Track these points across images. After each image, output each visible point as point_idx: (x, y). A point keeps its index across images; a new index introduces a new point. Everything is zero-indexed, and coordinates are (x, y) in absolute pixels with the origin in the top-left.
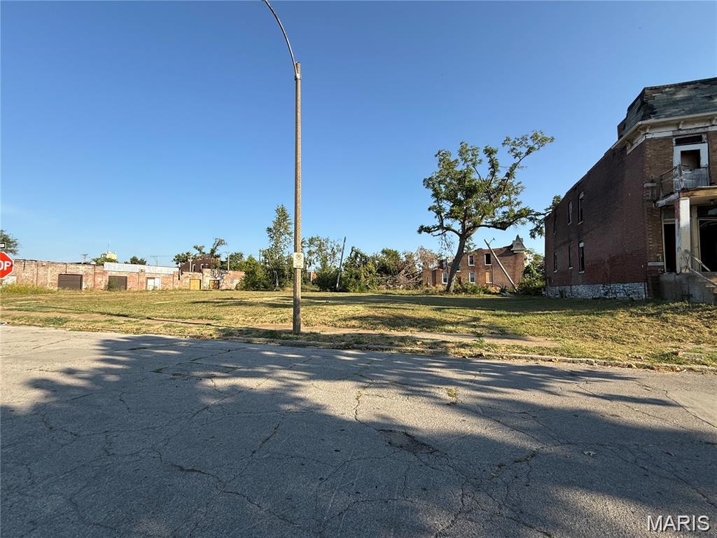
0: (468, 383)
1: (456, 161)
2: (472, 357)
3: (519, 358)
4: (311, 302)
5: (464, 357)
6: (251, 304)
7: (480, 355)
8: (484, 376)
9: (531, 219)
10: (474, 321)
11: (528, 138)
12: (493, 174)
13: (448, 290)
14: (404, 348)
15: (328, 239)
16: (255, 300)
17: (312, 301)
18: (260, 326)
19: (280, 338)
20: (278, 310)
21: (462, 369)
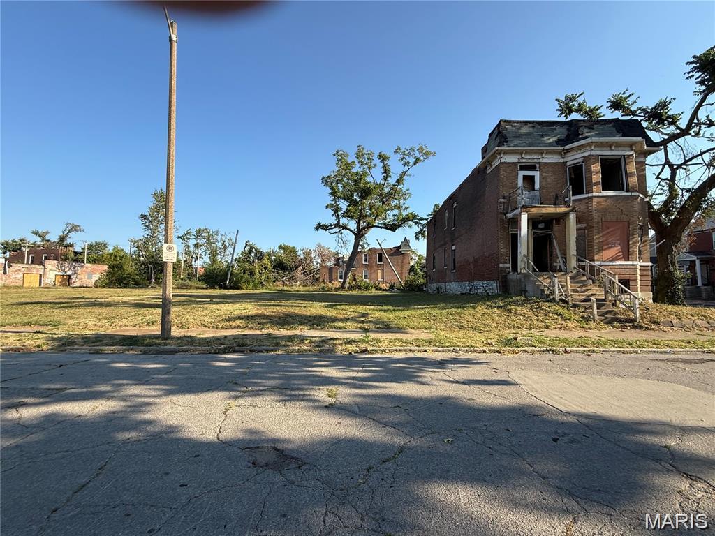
0: (349, 381)
1: (353, 162)
2: (357, 352)
3: (400, 350)
4: (192, 301)
5: (350, 353)
6: (109, 305)
7: (365, 351)
8: (366, 371)
9: (416, 223)
10: (363, 317)
11: (416, 150)
12: (385, 179)
13: (343, 287)
14: (291, 348)
15: (218, 232)
16: (116, 299)
17: (193, 299)
18: (117, 331)
19: (142, 344)
20: (145, 311)
21: (346, 366)
